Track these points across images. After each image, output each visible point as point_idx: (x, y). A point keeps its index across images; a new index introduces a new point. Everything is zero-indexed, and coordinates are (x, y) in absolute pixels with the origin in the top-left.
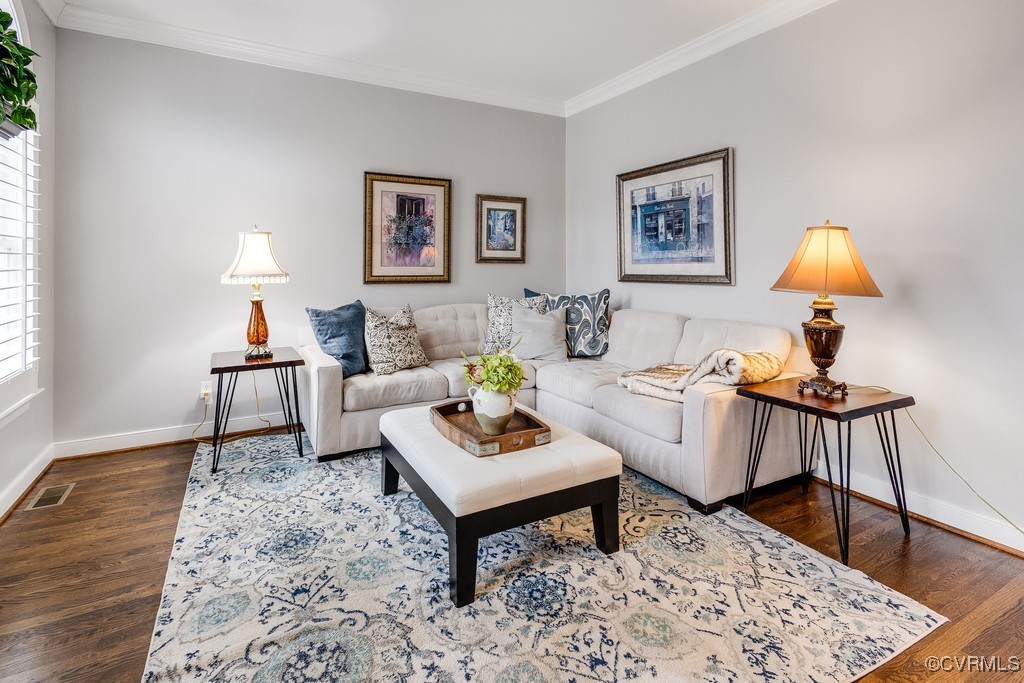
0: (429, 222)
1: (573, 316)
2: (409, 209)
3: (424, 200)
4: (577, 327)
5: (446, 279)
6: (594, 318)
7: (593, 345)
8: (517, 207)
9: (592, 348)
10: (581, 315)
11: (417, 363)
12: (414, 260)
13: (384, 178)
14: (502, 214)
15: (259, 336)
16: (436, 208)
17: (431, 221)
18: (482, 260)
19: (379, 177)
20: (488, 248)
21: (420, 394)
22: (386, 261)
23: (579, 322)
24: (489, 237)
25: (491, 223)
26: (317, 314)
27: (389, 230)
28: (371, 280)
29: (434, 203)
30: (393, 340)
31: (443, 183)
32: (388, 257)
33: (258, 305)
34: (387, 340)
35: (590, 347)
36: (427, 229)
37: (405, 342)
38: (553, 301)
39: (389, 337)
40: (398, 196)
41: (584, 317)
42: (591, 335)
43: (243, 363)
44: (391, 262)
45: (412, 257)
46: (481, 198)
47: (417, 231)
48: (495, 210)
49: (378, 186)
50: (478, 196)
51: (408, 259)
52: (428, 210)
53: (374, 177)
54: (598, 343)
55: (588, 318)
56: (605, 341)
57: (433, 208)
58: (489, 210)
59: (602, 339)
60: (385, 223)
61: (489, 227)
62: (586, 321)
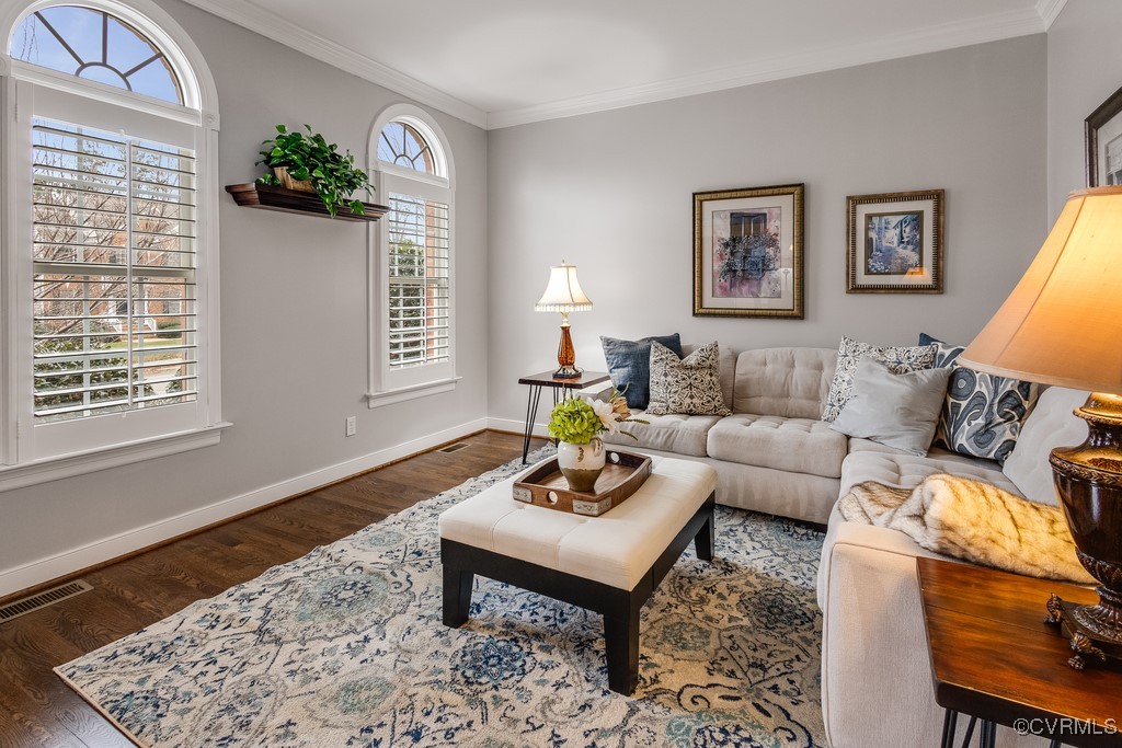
0: (773, 242)
1: (962, 384)
2: (748, 228)
3: (765, 215)
4: (964, 404)
5: (799, 313)
6: (996, 392)
7: (982, 439)
8: (927, 207)
9: (980, 444)
10: (974, 385)
11: (700, 410)
12: (755, 290)
13: (714, 196)
14: (895, 220)
15: (567, 356)
16: (782, 223)
17: (775, 241)
18: (855, 289)
19: (708, 196)
20: (868, 272)
21: (669, 444)
22: (718, 291)
23: (968, 396)
24: (869, 254)
25: (873, 235)
26: (608, 342)
27: (721, 255)
28: (700, 312)
29: (779, 217)
30: (669, 379)
31: (790, 190)
32: (721, 287)
33: (566, 331)
34: (663, 378)
35: (976, 441)
36: (771, 251)
37: (683, 384)
38: (942, 355)
39: (666, 375)
40: (732, 214)
41: (977, 389)
42: (981, 421)
43: (551, 379)
44: (726, 292)
45: (750, 287)
46: (854, 201)
47: (756, 253)
48: (880, 215)
49: (709, 207)
50: (849, 198)
51: (745, 289)
52: (772, 227)
53: (702, 197)
54: (992, 438)
55: (984, 390)
56: (1008, 436)
57: (778, 223)
58: (869, 217)
59: (1004, 433)
60: (717, 248)
61: (869, 242)
62: (981, 395)
